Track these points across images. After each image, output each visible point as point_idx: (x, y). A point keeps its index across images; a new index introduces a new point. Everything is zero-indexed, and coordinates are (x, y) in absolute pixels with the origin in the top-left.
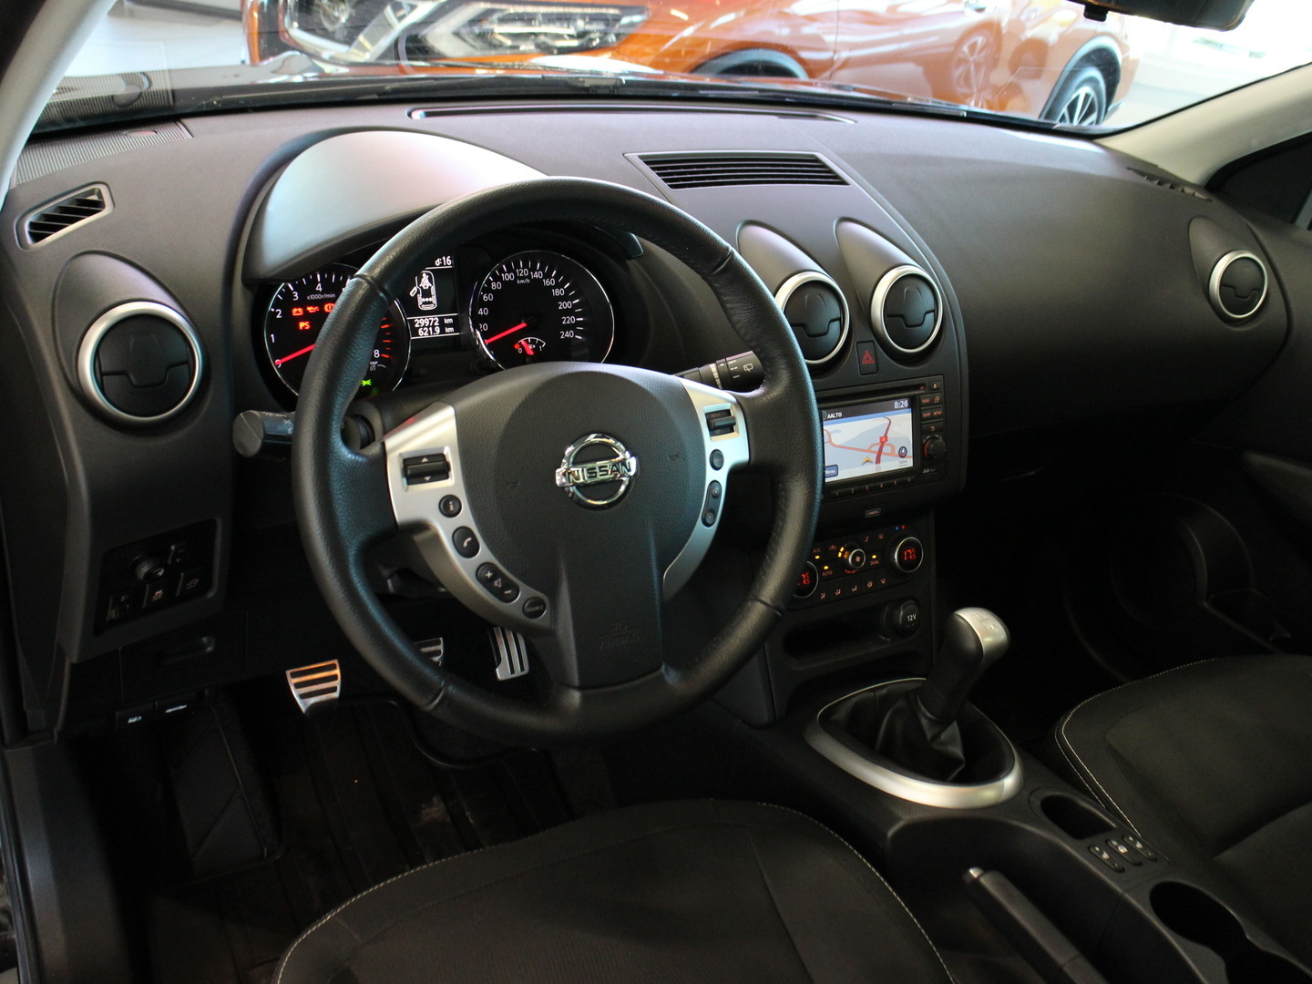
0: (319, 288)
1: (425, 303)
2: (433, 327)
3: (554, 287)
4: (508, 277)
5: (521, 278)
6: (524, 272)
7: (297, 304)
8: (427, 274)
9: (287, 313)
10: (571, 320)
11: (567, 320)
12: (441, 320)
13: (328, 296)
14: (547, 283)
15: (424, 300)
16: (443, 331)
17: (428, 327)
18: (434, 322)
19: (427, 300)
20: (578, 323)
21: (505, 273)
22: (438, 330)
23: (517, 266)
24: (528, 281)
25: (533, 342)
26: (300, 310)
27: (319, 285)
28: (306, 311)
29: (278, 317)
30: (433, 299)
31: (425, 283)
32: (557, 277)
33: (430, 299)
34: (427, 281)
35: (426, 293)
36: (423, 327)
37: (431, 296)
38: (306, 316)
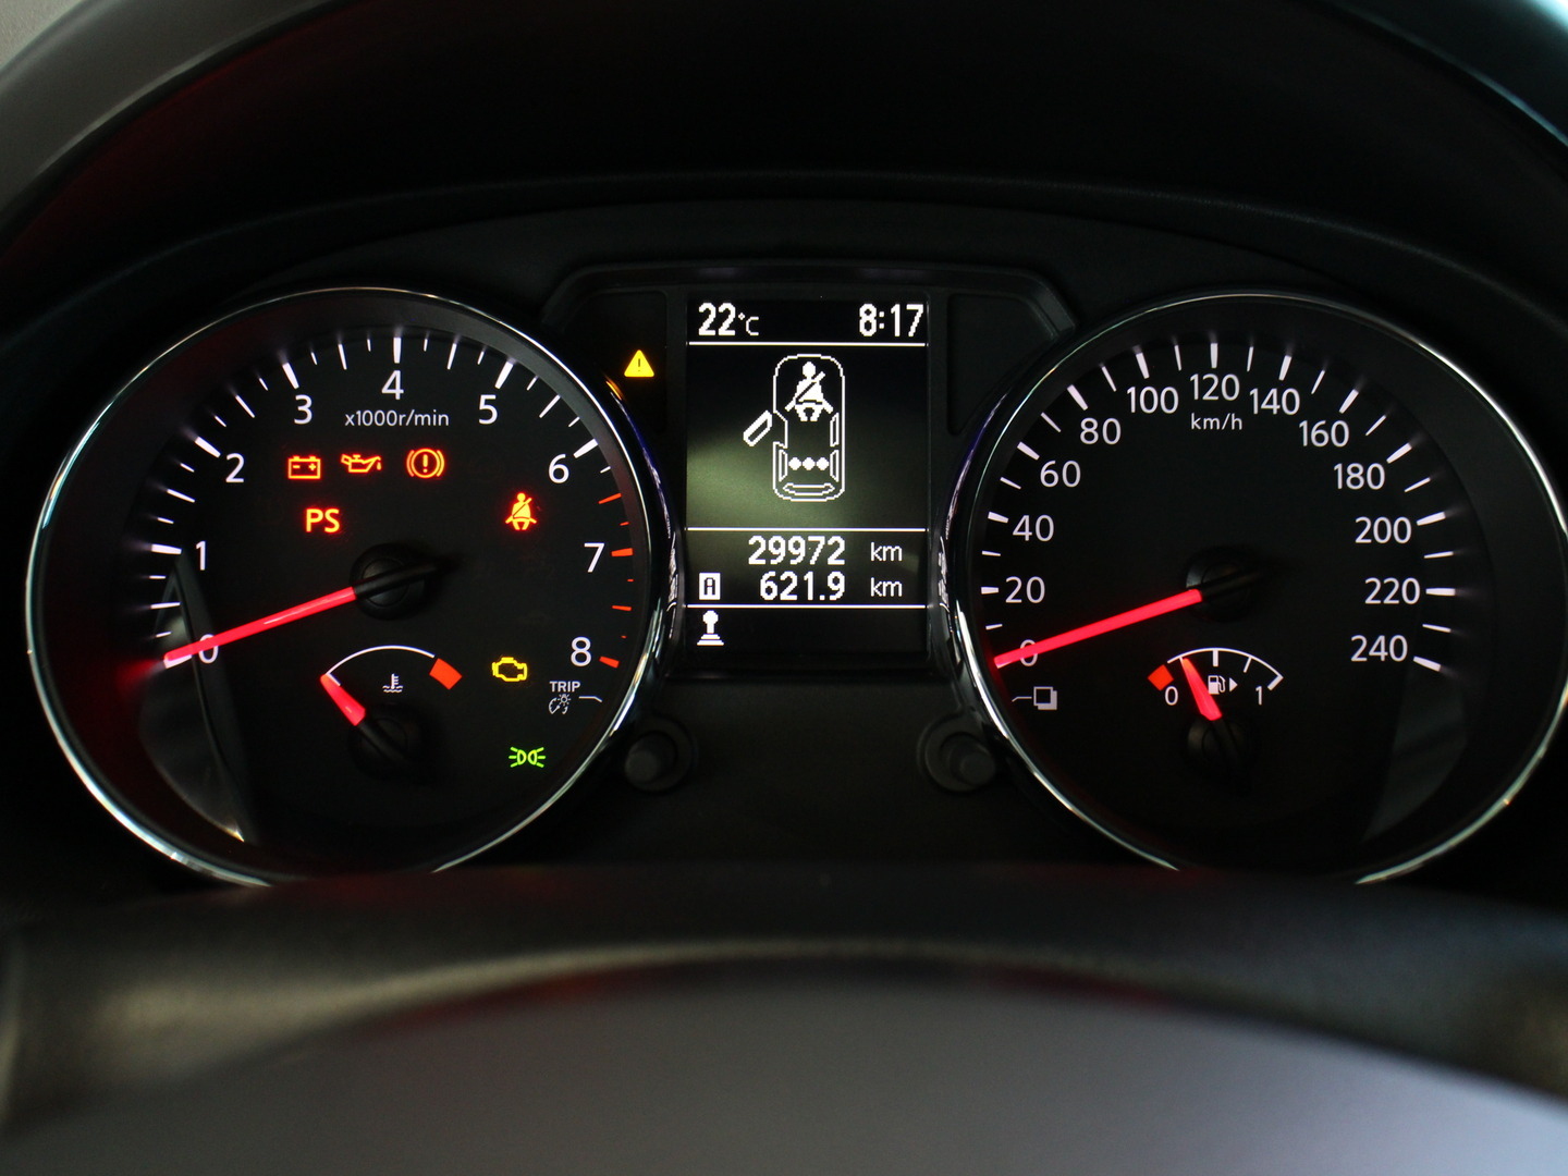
0: (394, 386)
1: (799, 476)
2: (822, 570)
3: (1346, 456)
4: (1159, 401)
5: (1205, 409)
6: (1226, 386)
7: (305, 442)
8: (817, 363)
9: (264, 469)
10: (1406, 591)
11: (1386, 589)
12: (857, 547)
13: (422, 418)
14: (1314, 435)
15: (795, 464)
16: (856, 591)
17: (800, 570)
18: (829, 550)
19: (809, 464)
20: (1431, 608)
21: (1140, 383)
22: (838, 585)
23: (1198, 362)
24: (1235, 421)
25: (1230, 666)
26: (314, 462)
27: (397, 374)
28: (332, 467)
29: (230, 479)
30: (833, 463)
31: (810, 395)
32: (1358, 417)
33: (823, 464)
34: (817, 393)
35: (810, 438)
36: (780, 568)
37: (825, 451)
38: (334, 488)
